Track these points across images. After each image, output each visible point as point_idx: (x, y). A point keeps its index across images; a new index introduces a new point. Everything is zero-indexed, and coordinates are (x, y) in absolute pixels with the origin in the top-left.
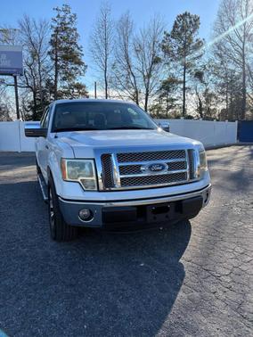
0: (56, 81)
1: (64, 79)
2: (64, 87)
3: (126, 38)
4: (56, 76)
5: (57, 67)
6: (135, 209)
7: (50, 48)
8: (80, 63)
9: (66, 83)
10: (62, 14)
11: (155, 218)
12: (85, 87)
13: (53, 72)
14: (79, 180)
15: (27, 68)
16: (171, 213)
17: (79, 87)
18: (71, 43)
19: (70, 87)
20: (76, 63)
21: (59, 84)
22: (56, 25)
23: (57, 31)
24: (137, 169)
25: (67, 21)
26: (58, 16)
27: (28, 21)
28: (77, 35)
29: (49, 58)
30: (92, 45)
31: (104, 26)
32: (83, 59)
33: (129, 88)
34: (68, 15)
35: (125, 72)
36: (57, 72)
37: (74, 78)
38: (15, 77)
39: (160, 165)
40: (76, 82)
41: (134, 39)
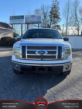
0: (50, 25)
1: (53, 24)
2: (53, 26)
3: (76, 8)
4: (51, 23)
5: (51, 20)
6: (31, 67)
7: (50, 14)
8: (59, 18)
9: (53, 25)
10: (55, 2)
11: (39, 72)
12: (60, 26)
13: (50, 22)
14: (15, 55)
15: (42, 21)
16: (46, 71)
17: (58, 26)
18: (56, 12)
19: (55, 26)
20: (58, 18)
21: (51, 26)
22: (52, 6)
23: (52, 8)
24: (34, 52)
25: (56, 4)
26: (53, 3)
27: (43, 6)
28: (59, 9)
29: (49, 17)
30: (63, 11)
31: (68, 4)
32: (60, 17)
33: (76, 25)
34: (57, 3)
35: (75, 20)
36: (51, 22)
37: (56, 23)
38: (39, 24)
39: (43, 52)
40: (57, 25)
41: (79, 8)
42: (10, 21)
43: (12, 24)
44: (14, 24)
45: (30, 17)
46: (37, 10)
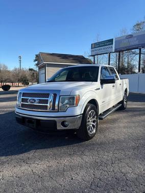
38: (140, 49)
39: (34, 100)
42: (92, 51)
43: (94, 56)
44: (97, 55)
45: (124, 39)
46: (138, 25)
